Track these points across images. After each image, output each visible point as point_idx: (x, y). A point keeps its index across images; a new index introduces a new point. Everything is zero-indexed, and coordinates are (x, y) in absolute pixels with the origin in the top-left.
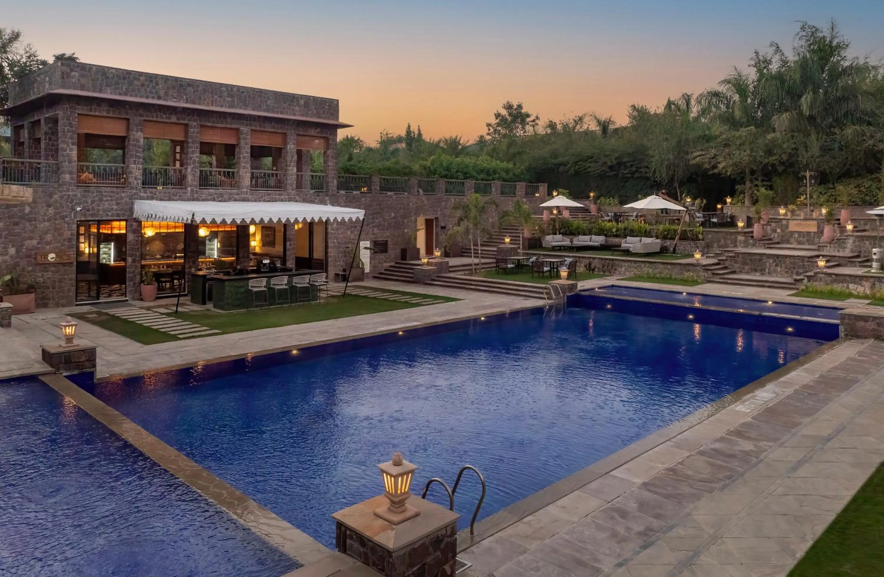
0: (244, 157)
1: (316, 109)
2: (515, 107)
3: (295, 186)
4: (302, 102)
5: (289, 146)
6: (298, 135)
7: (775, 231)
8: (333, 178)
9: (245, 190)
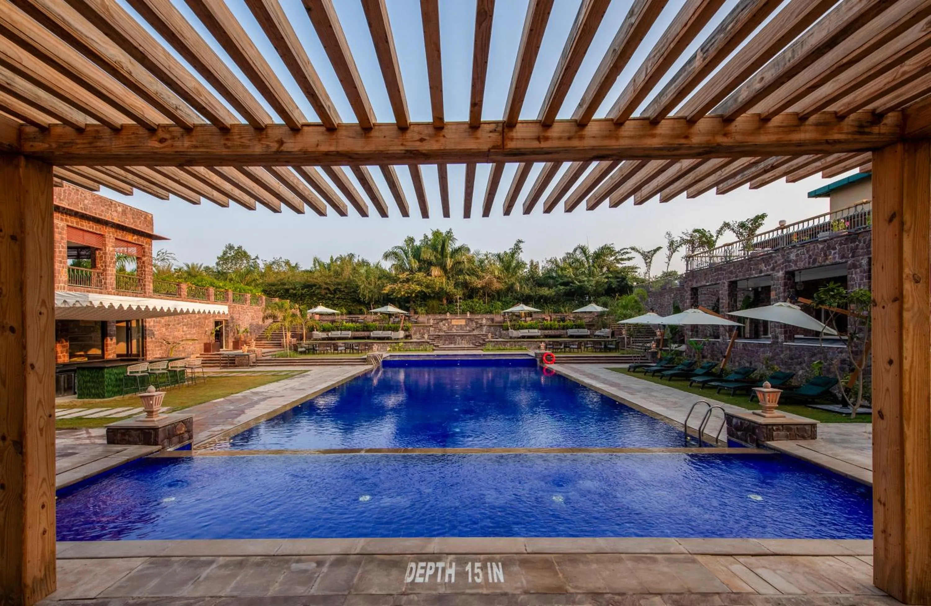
0: (60, 252)
1: (133, 218)
2: (236, 248)
3: (114, 286)
4: (120, 209)
5: (107, 248)
6: (116, 239)
7: (444, 325)
8: (149, 282)
9: (62, 285)
